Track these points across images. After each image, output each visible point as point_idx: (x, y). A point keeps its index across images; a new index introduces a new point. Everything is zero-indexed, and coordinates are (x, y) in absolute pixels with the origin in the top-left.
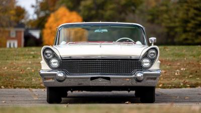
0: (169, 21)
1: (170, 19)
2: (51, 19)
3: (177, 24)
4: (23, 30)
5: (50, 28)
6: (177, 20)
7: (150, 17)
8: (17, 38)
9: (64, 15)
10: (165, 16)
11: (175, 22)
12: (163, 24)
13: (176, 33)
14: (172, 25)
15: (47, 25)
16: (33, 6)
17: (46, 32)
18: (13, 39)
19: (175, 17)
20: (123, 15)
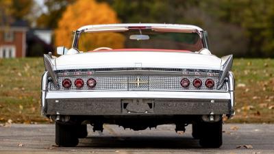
0: (252, 20)
1: (254, 16)
2: (68, 15)
3: (265, 25)
4: (24, 30)
5: (67, 28)
6: (264, 18)
7: (223, 13)
8: (16, 43)
9: (89, 8)
10: (248, 12)
11: (261, 22)
12: (244, 25)
13: (263, 38)
14: (257, 25)
15: (61, 23)
17: (61, 33)
18: (9, 44)
19: (263, 13)
20: (181, 10)
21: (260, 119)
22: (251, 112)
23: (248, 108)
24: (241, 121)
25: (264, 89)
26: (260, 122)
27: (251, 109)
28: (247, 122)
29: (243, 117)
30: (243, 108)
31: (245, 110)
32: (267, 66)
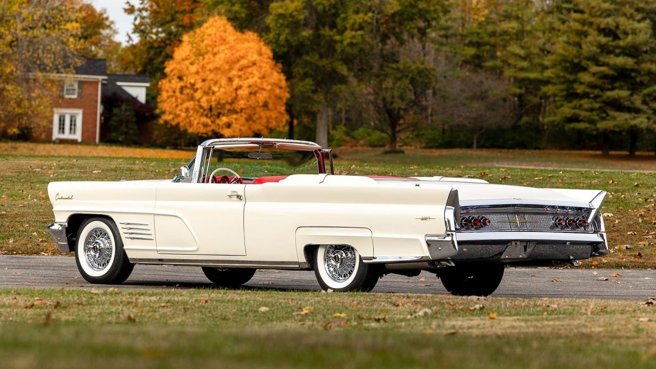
0: (525, 64)
2: (182, 52)
10: (514, 48)
15: (170, 67)
16: (130, 10)
18: (71, 105)
21: (643, 263)
22: (628, 253)
23: (624, 247)
24: (618, 266)
25: (640, 220)
26: (644, 267)
27: (627, 248)
28: (626, 267)
29: (620, 260)
30: (616, 248)
31: (620, 250)
32: (637, 186)
